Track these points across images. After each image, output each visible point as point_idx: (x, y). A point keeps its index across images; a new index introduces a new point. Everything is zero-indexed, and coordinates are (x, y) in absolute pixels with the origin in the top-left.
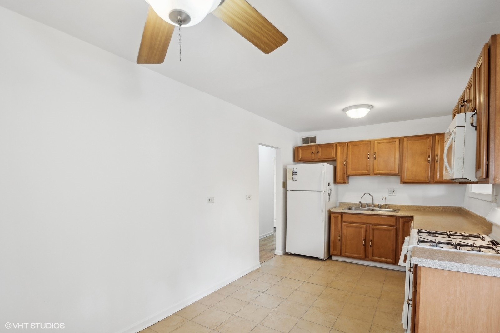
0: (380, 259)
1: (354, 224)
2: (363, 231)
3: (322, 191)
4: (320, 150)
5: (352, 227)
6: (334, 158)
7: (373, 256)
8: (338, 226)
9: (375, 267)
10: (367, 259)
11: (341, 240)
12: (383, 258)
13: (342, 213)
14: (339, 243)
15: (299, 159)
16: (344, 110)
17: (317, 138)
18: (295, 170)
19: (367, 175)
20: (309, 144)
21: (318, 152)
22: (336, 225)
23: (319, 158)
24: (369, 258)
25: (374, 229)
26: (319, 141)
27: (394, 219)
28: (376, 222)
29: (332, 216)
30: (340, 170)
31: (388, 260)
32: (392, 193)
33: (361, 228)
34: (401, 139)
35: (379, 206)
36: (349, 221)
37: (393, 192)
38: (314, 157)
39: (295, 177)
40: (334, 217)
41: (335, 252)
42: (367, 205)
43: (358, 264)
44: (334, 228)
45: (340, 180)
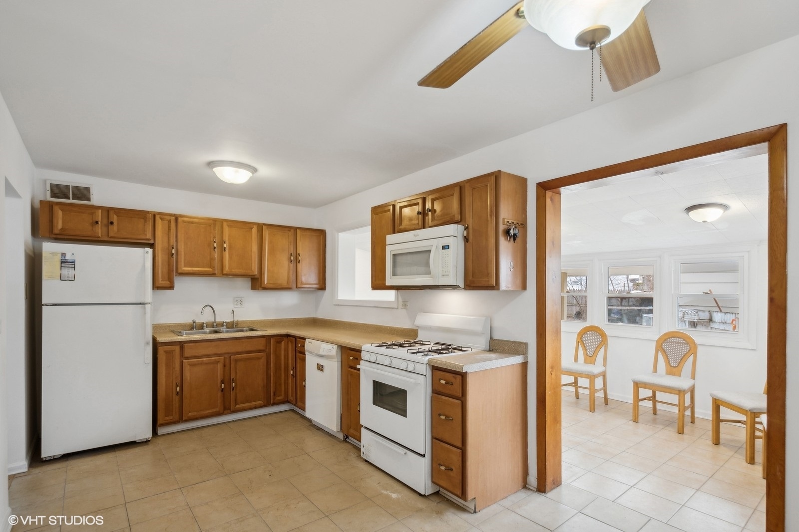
0: (246, 405)
1: (205, 359)
2: (220, 367)
3: (147, 304)
4: (115, 218)
5: (201, 364)
6: (149, 240)
7: (236, 404)
8: (174, 368)
9: (237, 420)
10: (226, 411)
11: (180, 394)
12: (251, 402)
13: (180, 342)
14: (177, 398)
15: (56, 231)
16: (211, 164)
17: (92, 191)
18: (68, 257)
19: (213, 275)
20: (71, 201)
21: (112, 223)
22: (169, 365)
23: (111, 234)
24: (230, 409)
25: (236, 361)
26: (97, 199)
27: (263, 341)
28: (240, 349)
29: (161, 350)
30: (162, 264)
31: (257, 403)
32: (239, 303)
33: (217, 362)
34: (261, 227)
35: (225, 324)
36: (196, 354)
37: (240, 301)
38: (99, 231)
39: (67, 272)
40: (165, 351)
41: (169, 418)
42: (205, 325)
43: (210, 426)
44: (166, 374)
45: (162, 282)
